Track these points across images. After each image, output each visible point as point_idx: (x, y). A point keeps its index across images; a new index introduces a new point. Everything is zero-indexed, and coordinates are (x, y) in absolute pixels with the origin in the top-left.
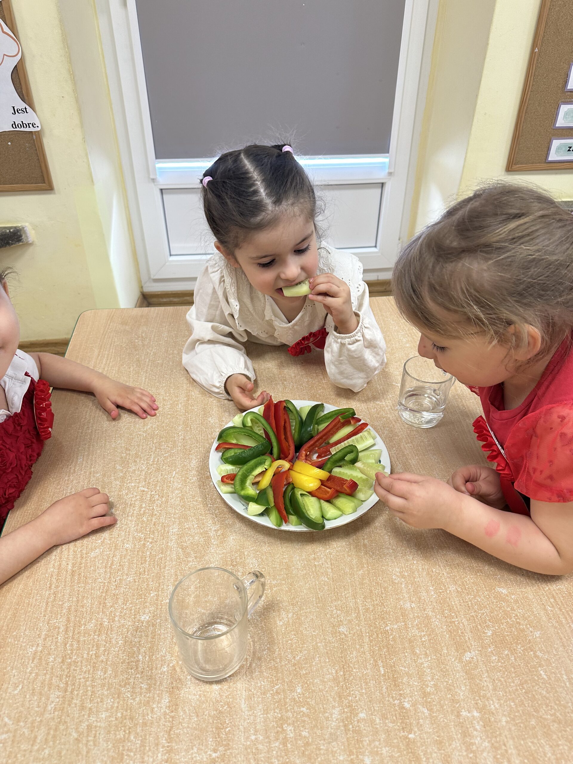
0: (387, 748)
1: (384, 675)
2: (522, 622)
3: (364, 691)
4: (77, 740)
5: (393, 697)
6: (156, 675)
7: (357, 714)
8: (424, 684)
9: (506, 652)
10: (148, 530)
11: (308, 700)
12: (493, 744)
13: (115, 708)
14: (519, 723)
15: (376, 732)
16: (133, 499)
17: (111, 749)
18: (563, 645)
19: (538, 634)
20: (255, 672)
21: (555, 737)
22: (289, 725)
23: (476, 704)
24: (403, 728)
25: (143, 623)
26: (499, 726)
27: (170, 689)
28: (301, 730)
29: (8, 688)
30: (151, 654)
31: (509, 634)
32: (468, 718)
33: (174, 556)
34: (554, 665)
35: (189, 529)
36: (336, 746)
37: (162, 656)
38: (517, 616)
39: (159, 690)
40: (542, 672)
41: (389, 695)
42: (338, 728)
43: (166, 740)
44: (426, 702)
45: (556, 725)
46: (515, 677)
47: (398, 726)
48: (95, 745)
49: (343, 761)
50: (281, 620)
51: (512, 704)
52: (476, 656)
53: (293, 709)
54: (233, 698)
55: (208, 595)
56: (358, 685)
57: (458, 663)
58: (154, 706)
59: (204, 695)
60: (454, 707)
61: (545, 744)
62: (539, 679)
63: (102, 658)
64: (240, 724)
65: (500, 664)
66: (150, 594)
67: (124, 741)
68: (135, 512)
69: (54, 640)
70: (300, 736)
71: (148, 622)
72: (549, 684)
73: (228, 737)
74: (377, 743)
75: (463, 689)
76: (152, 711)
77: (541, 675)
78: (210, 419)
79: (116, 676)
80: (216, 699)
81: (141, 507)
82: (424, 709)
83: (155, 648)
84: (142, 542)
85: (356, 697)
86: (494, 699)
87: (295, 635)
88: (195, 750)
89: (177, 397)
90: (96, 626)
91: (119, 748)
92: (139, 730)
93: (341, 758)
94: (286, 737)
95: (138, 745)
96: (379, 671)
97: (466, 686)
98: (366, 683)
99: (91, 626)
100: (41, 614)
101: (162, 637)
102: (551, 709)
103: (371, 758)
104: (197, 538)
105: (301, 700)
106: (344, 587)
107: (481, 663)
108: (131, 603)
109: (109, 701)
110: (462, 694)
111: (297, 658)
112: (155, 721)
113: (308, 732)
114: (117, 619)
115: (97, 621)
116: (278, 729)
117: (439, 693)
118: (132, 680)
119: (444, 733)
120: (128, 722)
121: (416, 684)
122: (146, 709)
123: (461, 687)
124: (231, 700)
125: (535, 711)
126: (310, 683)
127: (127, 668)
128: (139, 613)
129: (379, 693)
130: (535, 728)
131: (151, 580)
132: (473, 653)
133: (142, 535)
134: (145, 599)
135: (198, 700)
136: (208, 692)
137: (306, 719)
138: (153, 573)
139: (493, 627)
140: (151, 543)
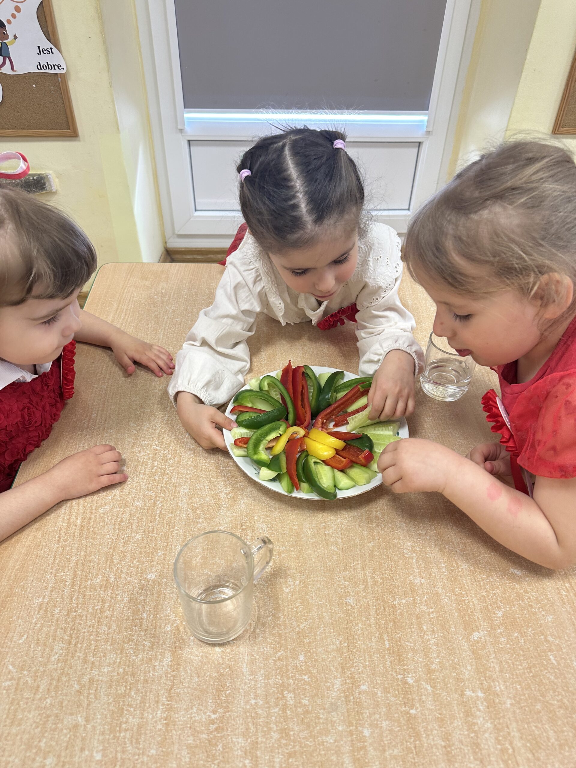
0: (387, 722)
1: (389, 649)
2: (535, 605)
3: (367, 664)
4: (79, 692)
5: (396, 672)
6: (159, 634)
7: (359, 686)
8: (428, 661)
9: (516, 635)
10: (159, 488)
11: (310, 669)
12: (495, 725)
13: (117, 664)
14: (524, 706)
15: (377, 705)
16: (146, 457)
17: (111, 703)
19: (550, 618)
20: (258, 637)
21: (559, 723)
22: (290, 692)
23: (482, 684)
24: (405, 703)
25: (149, 582)
26: (503, 708)
27: (172, 648)
28: (301, 698)
29: (13, 637)
30: (155, 613)
31: (520, 616)
32: (472, 697)
33: (184, 516)
34: (564, 650)
35: (201, 490)
36: (336, 716)
37: (166, 615)
38: (530, 598)
39: (162, 649)
40: (551, 657)
41: (392, 670)
42: (339, 698)
43: (166, 698)
44: (430, 679)
45: (562, 711)
46: (523, 660)
47: (400, 701)
48: (96, 698)
49: (342, 732)
50: (287, 587)
51: (518, 687)
52: (484, 636)
53: (295, 676)
54: (235, 661)
55: (215, 557)
56: (362, 657)
57: (465, 642)
58: (156, 664)
59: (207, 657)
60: (459, 685)
61: (549, 729)
62: (548, 664)
63: (107, 613)
64: (240, 688)
65: (508, 645)
66: (158, 553)
67: (125, 696)
68: (147, 470)
69: (61, 592)
70: (300, 703)
71: (154, 581)
72: (558, 669)
73: (227, 700)
74: (377, 716)
75: (469, 668)
76: (154, 669)
77: (550, 660)
79: (120, 632)
80: (218, 661)
81: (153, 466)
82: (427, 686)
83: (160, 607)
84: (153, 501)
85: (359, 669)
86: (500, 681)
87: (300, 603)
88: (195, 710)
90: (102, 581)
91: (119, 703)
92: (140, 686)
93: (340, 728)
94: (285, 704)
95: (138, 701)
96: (384, 645)
97: (472, 665)
98: (370, 656)
99: (97, 581)
100: (49, 566)
101: (167, 596)
103: (370, 731)
104: (207, 499)
105: (303, 668)
106: (353, 557)
107: (489, 644)
108: (138, 561)
109: (112, 657)
110: (467, 673)
111: (302, 626)
112: (156, 679)
113: (308, 700)
114: (123, 576)
115: (104, 577)
116: (278, 695)
117: (443, 671)
118: (135, 637)
119: (446, 711)
120: (130, 678)
121: (421, 660)
122: (147, 666)
123: (466, 666)
124: (233, 663)
125: (541, 696)
126: (313, 652)
127: (132, 625)
128: (145, 571)
129: (383, 666)
130: (540, 712)
131: (159, 539)
132: (482, 633)
133: (153, 494)
134: (152, 558)
135: (200, 661)
136: (210, 654)
137: (307, 687)
138: (162, 532)
139: (504, 608)
140: (162, 502)
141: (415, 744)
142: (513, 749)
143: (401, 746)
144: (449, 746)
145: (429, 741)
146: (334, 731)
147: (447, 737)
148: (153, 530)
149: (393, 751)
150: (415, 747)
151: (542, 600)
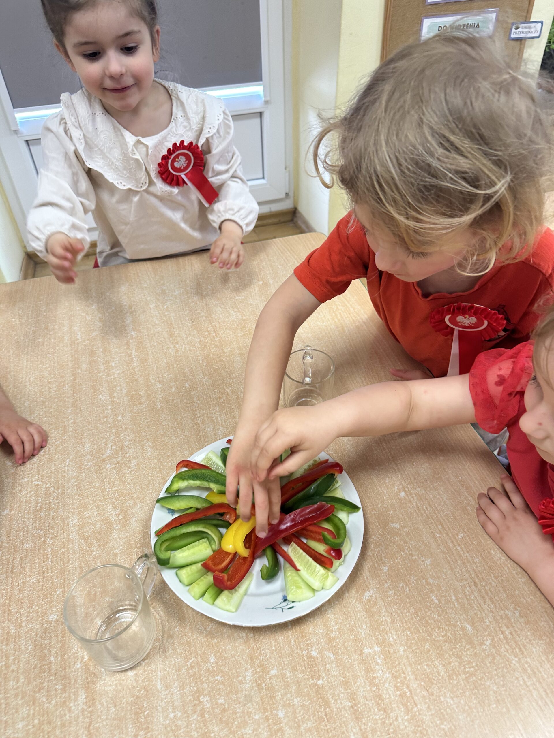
0: (298, 699)
2: (414, 553)
5: (301, 648)
6: (69, 674)
7: (269, 671)
8: (328, 630)
9: (401, 585)
10: (47, 525)
11: (222, 668)
12: (393, 674)
13: (31, 716)
14: (415, 649)
15: (287, 686)
16: (28, 495)
18: (452, 569)
19: (428, 562)
20: (168, 650)
21: (446, 656)
22: (205, 696)
23: (377, 639)
24: (312, 677)
25: (51, 623)
26: (398, 656)
27: (85, 685)
28: (217, 699)
30: (63, 653)
31: (403, 567)
32: (370, 654)
33: (77, 547)
34: (443, 589)
35: (89, 517)
36: (251, 706)
37: (74, 653)
38: (409, 547)
39: (75, 688)
40: (433, 597)
41: (297, 648)
42: (252, 689)
44: (332, 647)
45: (447, 645)
46: (410, 607)
47: (307, 675)
49: (259, 720)
51: (408, 633)
52: (374, 594)
53: (208, 679)
54: (149, 680)
56: (268, 643)
57: (358, 604)
58: (71, 705)
59: (120, 684)
60: (357, 646)
61: (438, 664)
62: (431, 605)
63: (13, 667)
64: (158, 705)
65: (396, 597)
66: (56, 592)
68: (31, 509)
70: (216, 704)
71: (56, 621)
72: (440, 607)
73: (147, 721)
74: (289, 696)
75: (364, 627)
76: (70, 710)
77: (433, 600)
78: (100, 397)
79: (29, 683)
80: (132, 685)
81: (37, 503)
82: (330, 654)
83: (66, 646)
84: (42, 540)
85: (266, 656)
86: (392, 632)
89: (62, 377)
92: (58, 732)
93: (257, 717)
94: (203, 709)
97: (366, 624)
102: (443, 631)
103: (284, 711)
104: (98, 526)
105: (215, 669)
107: (379, 600)
108: (37, 605)
109: (24, 711)
110: (363, 632)
112: (73, 720)
113: (224, 699)
114: (24, 624)
116: (195, 702)
117: (343, 636)
118: (46, 684)
119: (349, 673)
120: (46, 728)
121: (321, 631)
122: (63, 710)
123: (362, 626)
125: (428, 636)
126: (222, 651)
127: (40, 672)
128: (46, 613)
129: (288, 647)
130: (429, 651)
131: (55, 577)
132: (372, 591)
133: (42, 532)
134: (51, 598)
135: (114, 690)
136: (123, 680)
137: (221, 686)
138: (57, 569)
139: (388, 562)
140: (52, 539)
141: (326, 712)
142: (410, 691)
143: (313, 717)
144: (356, 705)
145: (337, 706)
146: (252, 721)
147: (352, 697)
148: (48, 569)
149: (307, 724)
150: (326, 715)
151: (420, 546)
